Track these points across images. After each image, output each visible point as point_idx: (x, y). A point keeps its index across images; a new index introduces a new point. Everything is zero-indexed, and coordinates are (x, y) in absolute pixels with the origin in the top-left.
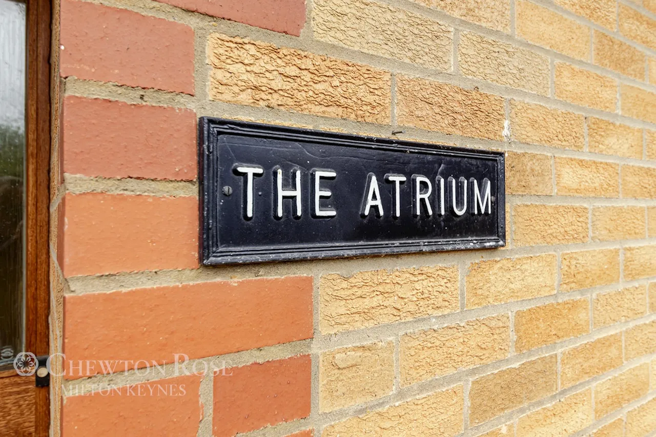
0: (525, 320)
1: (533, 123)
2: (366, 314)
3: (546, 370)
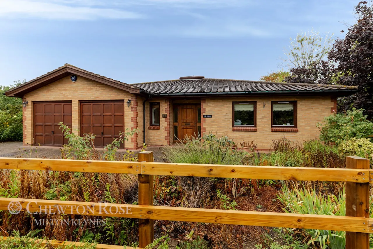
0: (213, 120)
1: (214, 114)
2: (207, 119)
3: (214, 122)
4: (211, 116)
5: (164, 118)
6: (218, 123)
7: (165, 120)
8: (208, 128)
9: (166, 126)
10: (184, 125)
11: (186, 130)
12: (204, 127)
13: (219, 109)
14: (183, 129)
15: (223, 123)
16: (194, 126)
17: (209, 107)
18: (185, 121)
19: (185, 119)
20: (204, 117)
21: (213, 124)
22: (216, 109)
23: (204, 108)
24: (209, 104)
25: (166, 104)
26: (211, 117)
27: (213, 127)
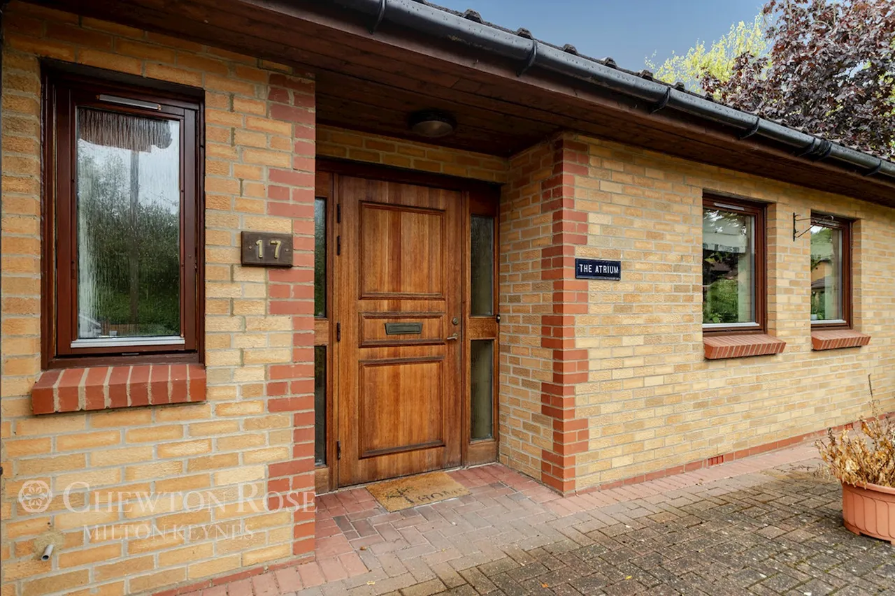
0: (626, 296)
1: (628, 255)
2: (595, 288)
3: (631, 307)
4: (616, 270)
5: (259, 276)
6: (645, 316)
7: (273, 291)
8: (600, 354)
9: (284, 355)
10: (381, 335)
11: (396, 376)
12: (580, 344)
13: (650, 224)
14: (367, 369)
15: (666, 318)
16: (450, 341)
17: (605, 208)
18: (385, 305)
19: (386, 288)
20: (579, 274)
21: (626, 320)
22: (638, 223)
23: (578, 207)
24: (605, 186)
25: (285, 128)
26: (617, 276)
27: (626, 341)
